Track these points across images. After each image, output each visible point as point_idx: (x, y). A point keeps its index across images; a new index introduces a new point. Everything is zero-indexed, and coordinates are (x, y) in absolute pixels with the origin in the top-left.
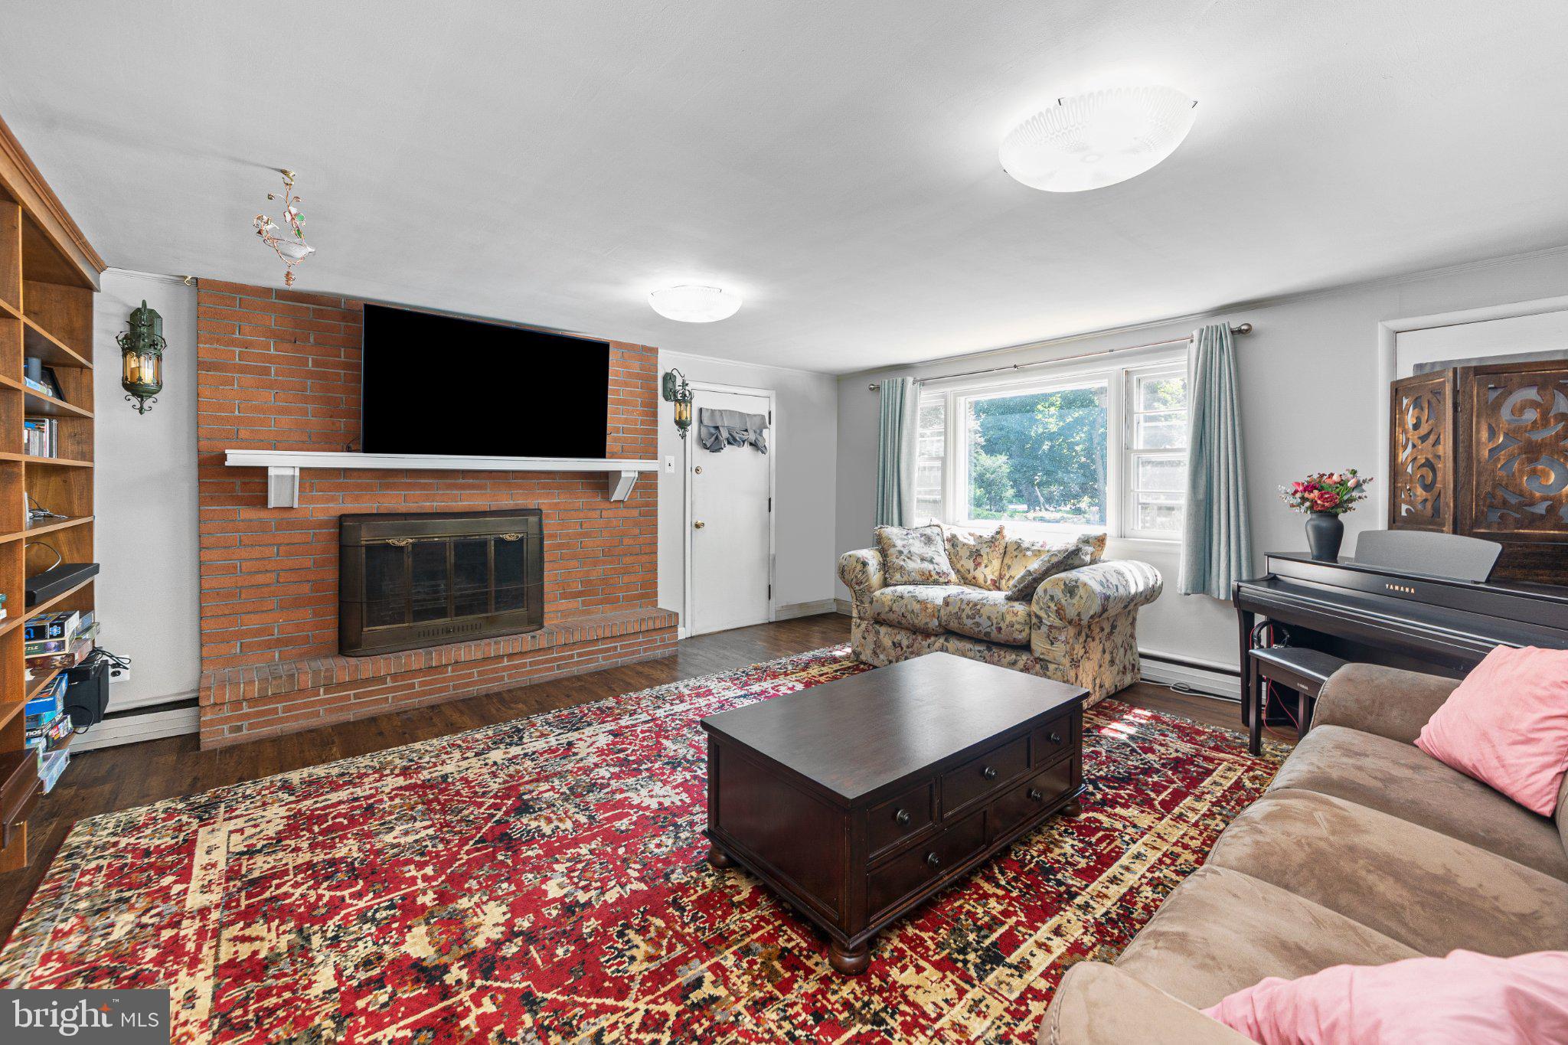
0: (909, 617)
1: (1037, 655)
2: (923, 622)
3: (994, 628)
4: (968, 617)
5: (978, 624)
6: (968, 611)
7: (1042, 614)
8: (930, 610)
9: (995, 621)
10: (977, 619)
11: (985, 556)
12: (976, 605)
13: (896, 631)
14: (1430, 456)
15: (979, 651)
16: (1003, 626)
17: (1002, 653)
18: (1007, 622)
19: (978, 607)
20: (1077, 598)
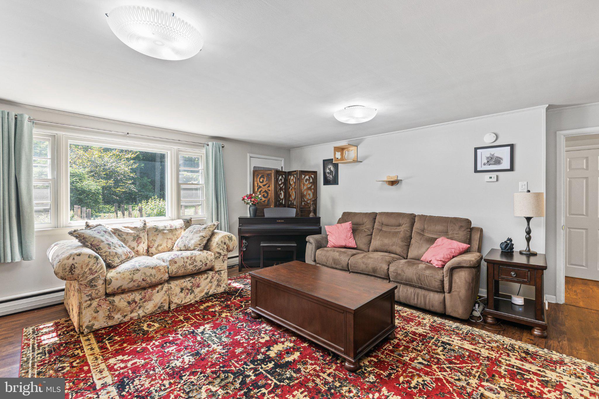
0: (148, 279)
1: (217, 270)
2: (160, 277)
3: (203, 265)
4: (190, 265)
5: (196, 266)
6: (189, 262)
7: (221, 251)
8: (162, 271)
9: (204, 261)
10: (195, 264)
11: (143, 238)
12: (192, 258)
13: (129, 294)
14: (266, 190)
15: (189, 281)
16: (208, 262)
17: (200, 276)
18: (209, 260)
19: (194, 258)
20: (233, 241)
